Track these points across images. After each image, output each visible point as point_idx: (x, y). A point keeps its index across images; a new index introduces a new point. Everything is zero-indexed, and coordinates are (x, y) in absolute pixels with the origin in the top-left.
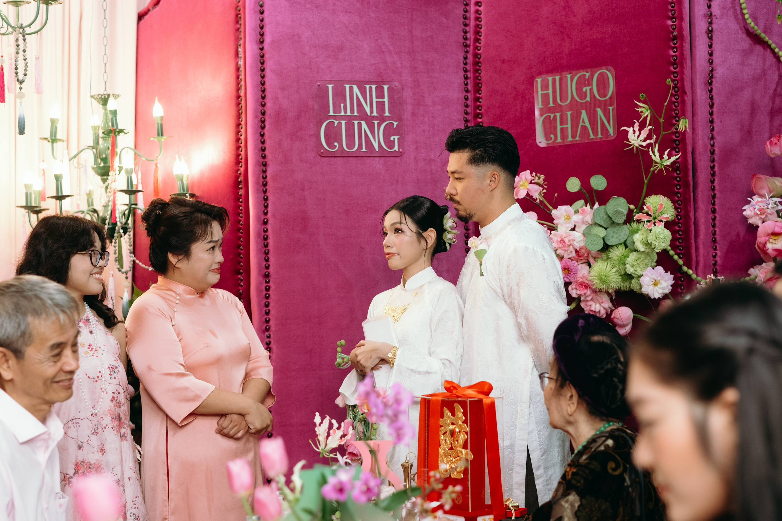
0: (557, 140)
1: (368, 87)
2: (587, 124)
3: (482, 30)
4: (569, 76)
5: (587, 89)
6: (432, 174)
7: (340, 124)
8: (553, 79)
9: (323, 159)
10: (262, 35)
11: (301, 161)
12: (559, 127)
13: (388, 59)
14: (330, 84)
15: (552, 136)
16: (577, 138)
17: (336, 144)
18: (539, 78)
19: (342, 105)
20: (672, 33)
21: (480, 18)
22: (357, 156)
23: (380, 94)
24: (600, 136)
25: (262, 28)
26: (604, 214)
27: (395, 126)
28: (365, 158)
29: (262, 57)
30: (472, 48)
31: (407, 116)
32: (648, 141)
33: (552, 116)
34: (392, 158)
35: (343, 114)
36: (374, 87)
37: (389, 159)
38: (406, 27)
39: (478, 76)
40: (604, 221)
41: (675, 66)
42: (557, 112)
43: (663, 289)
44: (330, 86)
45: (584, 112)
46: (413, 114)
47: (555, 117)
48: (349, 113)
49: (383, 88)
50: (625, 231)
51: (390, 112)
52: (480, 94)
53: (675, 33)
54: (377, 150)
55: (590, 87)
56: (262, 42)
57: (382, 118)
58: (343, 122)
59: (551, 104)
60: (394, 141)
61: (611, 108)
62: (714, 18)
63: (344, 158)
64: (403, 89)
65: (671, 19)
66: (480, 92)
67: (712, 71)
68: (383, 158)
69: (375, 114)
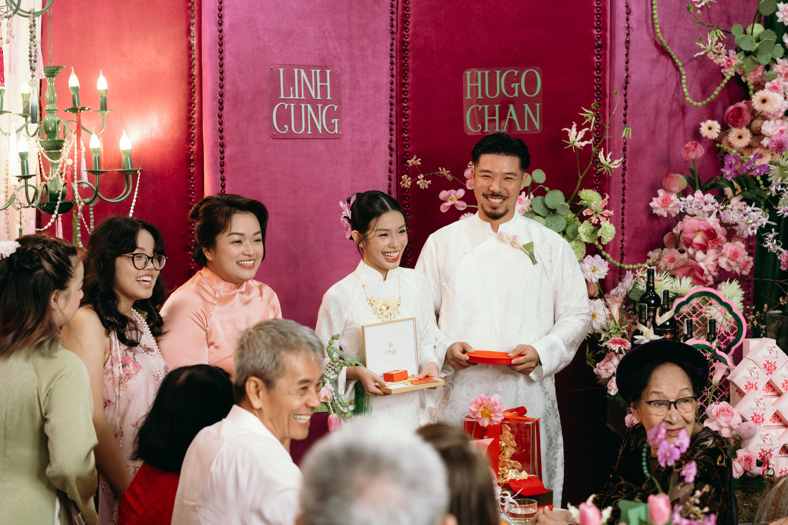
0: (484, 129)
1: (313, 71)
2: (515, 117)
3: (409, 19)
4: (498, 72)
5: (515, 85)
6: (365, 155)
7: (289, 107)
8: (482, 73)
9: (275, 141)
10: (221, 17)
11: (256, 143)
12: (487, 118)
13: (331, 45)
14: (281, 68)
15: (480, 126)
17: (286, 126)
18: (469, 71)
19: (291, 88)
20: (597, 41)
21: (408, 8)
22: (304, 138)
23: (323, 79)
24: (526, 129)
25: (220, 10)
26: (541, 204)
27: (335, 110)
28: (311, 140)
29: (221, 39)
30: (398, 35)
31: (345, 100)
32: (586, 142)
33: (480, 107)
34: (332, 140)
35: (292, 97)
36: (318, 71)
37: (330, 141)
38: (346, 14)
39: (405, 63)
40: (541, 210)
41: (598, 72)
42: (486, 104)
43: (601, 275)
44: (281, 70)
45: (511, 106)
46: (351, 99)
47: (483, 109)
48: (297, 97)
49: (326, 72)
50: (562, 221)
51: (331, 96)
52: (406, 80)
53: (600, 42)
54: (320, 132)
55: (519, 84)
56: (220, 25)
57: (325, 102)
58: (292, 105)
59: (480, 97)
60: (334, 124)
61: (538, 105)
62: (631, 30)
63: (293, 140)
64: (342, 74)
65: (596, 28)
66: (406, 78)
67: (627, 77)
68: (325, 140)
69: (319, 98)
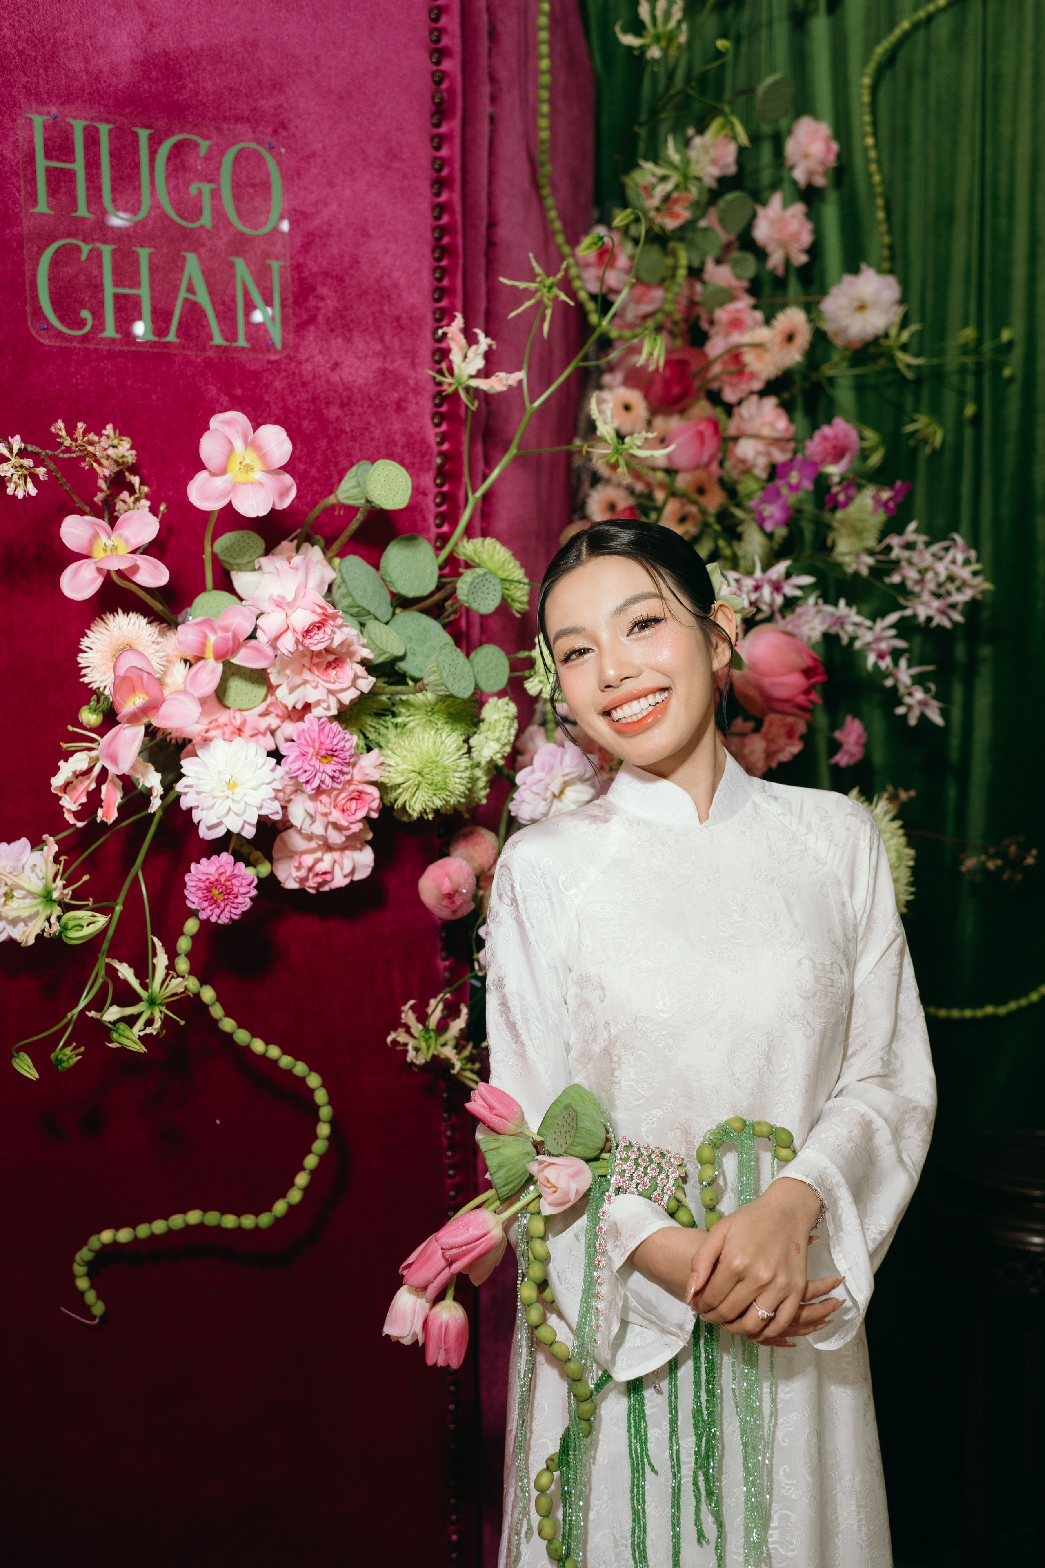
0: (102, 330)
2: (203, 299)
4: (143, 134)
5: (199, 188)
8: (87, 126)
12: (109, 290)
15: (85, 314)
16: (172, 337)
18: (36, 109)
24: (242, 342)
33: (86, 249)
42: (105, 241)
45: (192, 259)
47: (96, 256)
55: (213, 186)
59: (82, 211)
61: (276, 264)
